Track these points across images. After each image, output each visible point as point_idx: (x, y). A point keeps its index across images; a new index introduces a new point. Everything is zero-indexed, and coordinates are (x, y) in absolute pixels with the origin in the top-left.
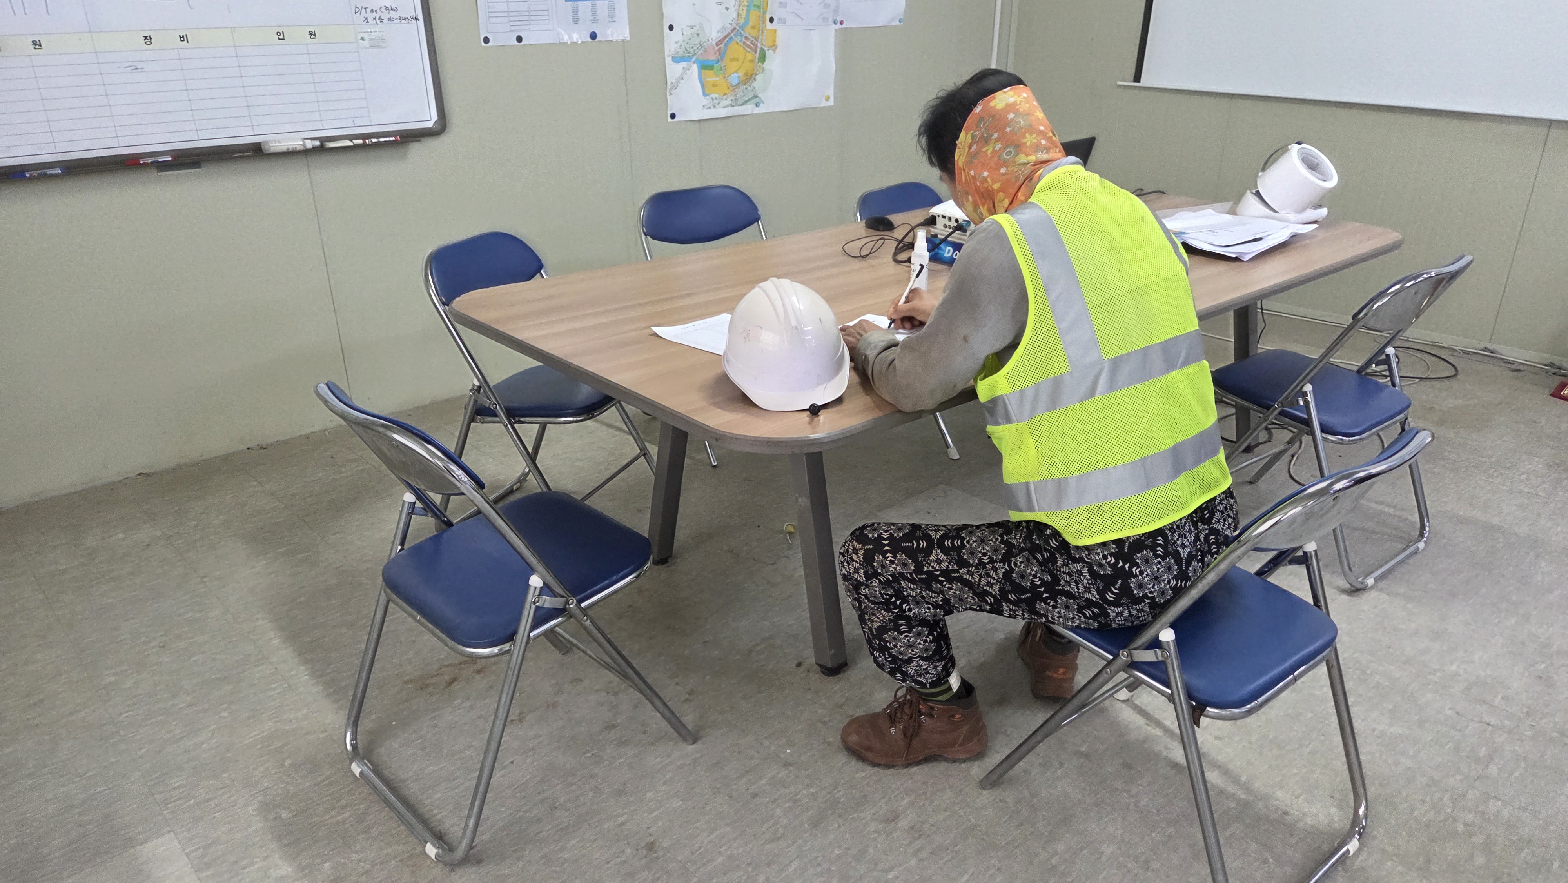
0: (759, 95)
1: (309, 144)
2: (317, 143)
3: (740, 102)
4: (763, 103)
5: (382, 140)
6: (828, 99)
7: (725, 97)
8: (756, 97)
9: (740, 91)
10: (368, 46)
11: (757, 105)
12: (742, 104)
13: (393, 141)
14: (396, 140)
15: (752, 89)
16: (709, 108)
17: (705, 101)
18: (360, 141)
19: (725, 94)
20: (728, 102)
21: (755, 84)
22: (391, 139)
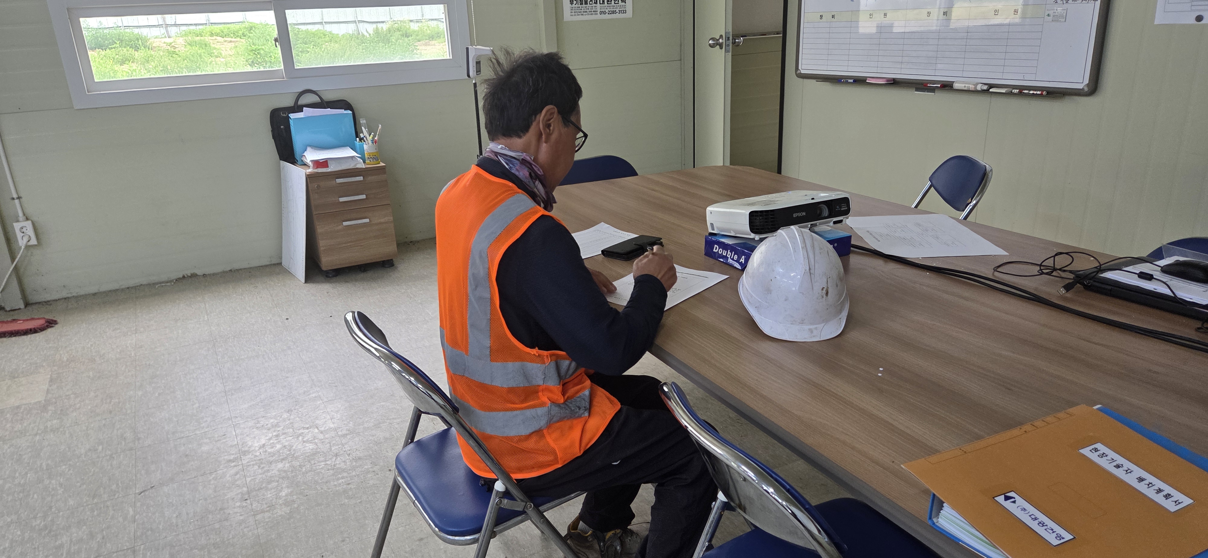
1: (979, 88)
2: (985, 87)
5: (1031, 92)
10: (1051, 20)
13: (1039, 94)
14: (1042, 94)
18: (1009, 90)
22: (1039, 93)
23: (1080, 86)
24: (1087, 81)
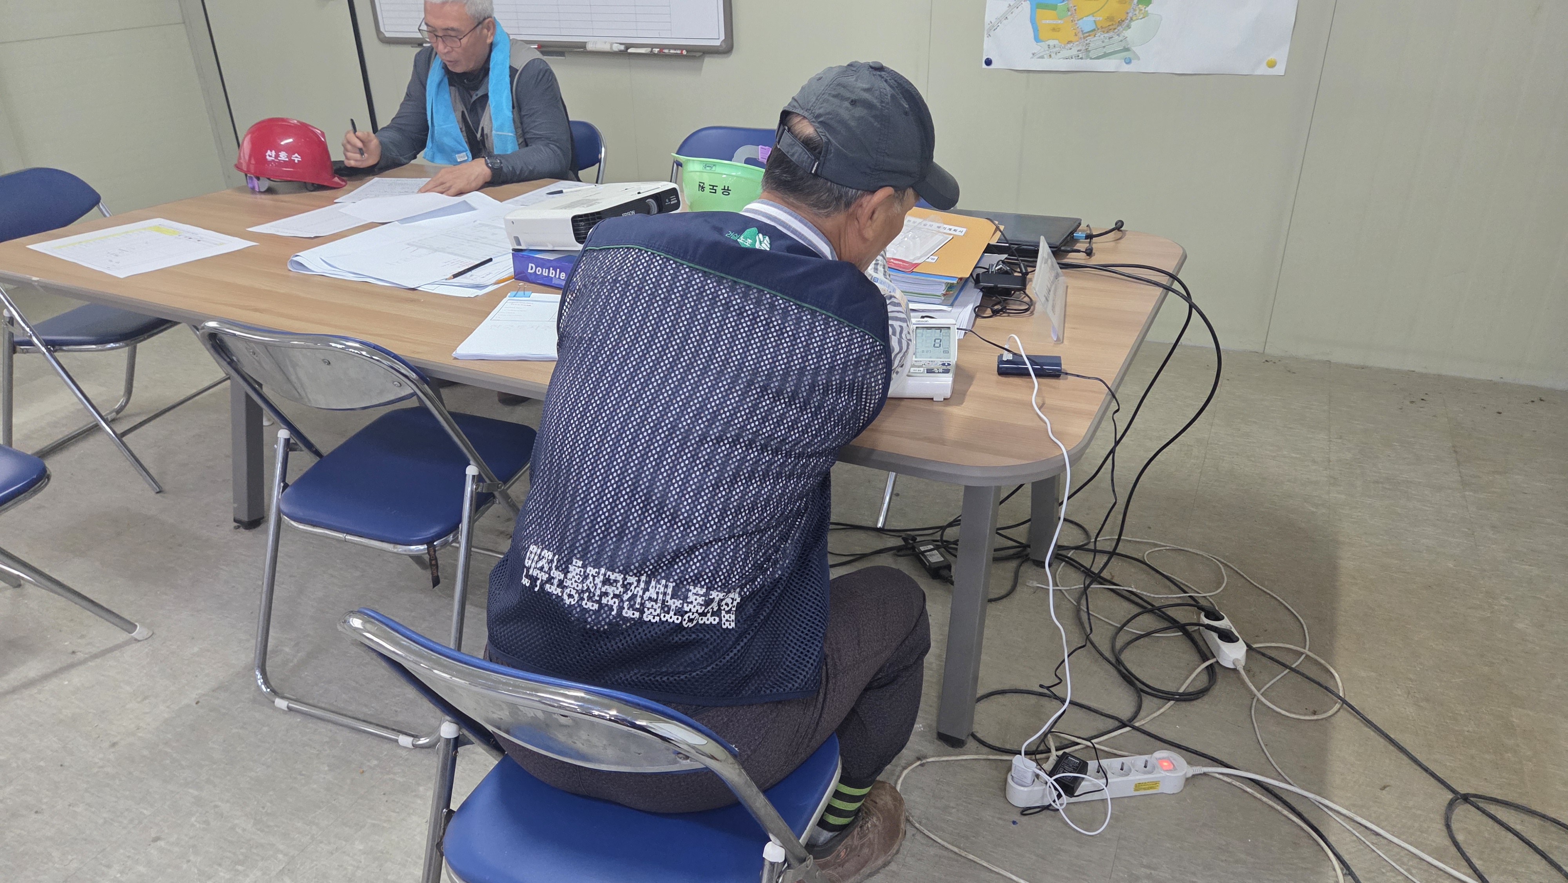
0: (1134, 49)
1: (617, 48)
2: (622, 48)
3: (1093, 54)
4: (1139, 59)
5: (672, 51)
6: (1272, 65)
7: (1069, 46)
8: (1126, 49)
9: (1096, 42)
11: (1128, 61)
12: (1098, 58)
13: (679, 54)
14: (682, 53)
15: (1121, 38)
16: (1042, 57)
17: (1037, 48)
18: (649, 49)
19: (1069, 42)
20: (1074, 52)
21: (1128, 33)
22: (679, 52)
23: (717, 43)
24: (723, 37)
